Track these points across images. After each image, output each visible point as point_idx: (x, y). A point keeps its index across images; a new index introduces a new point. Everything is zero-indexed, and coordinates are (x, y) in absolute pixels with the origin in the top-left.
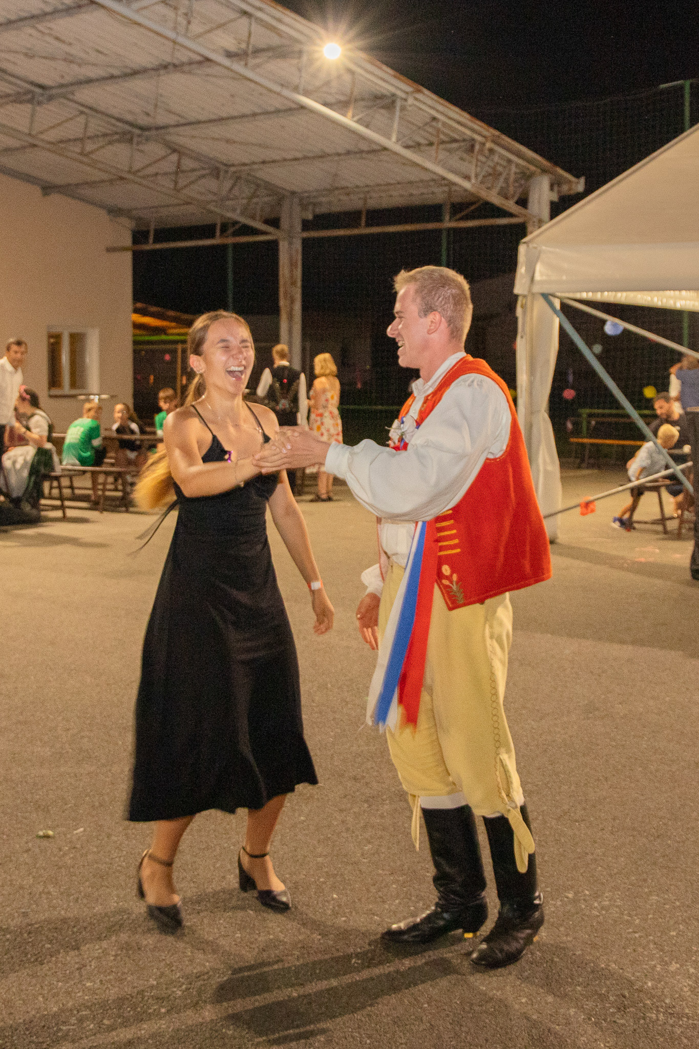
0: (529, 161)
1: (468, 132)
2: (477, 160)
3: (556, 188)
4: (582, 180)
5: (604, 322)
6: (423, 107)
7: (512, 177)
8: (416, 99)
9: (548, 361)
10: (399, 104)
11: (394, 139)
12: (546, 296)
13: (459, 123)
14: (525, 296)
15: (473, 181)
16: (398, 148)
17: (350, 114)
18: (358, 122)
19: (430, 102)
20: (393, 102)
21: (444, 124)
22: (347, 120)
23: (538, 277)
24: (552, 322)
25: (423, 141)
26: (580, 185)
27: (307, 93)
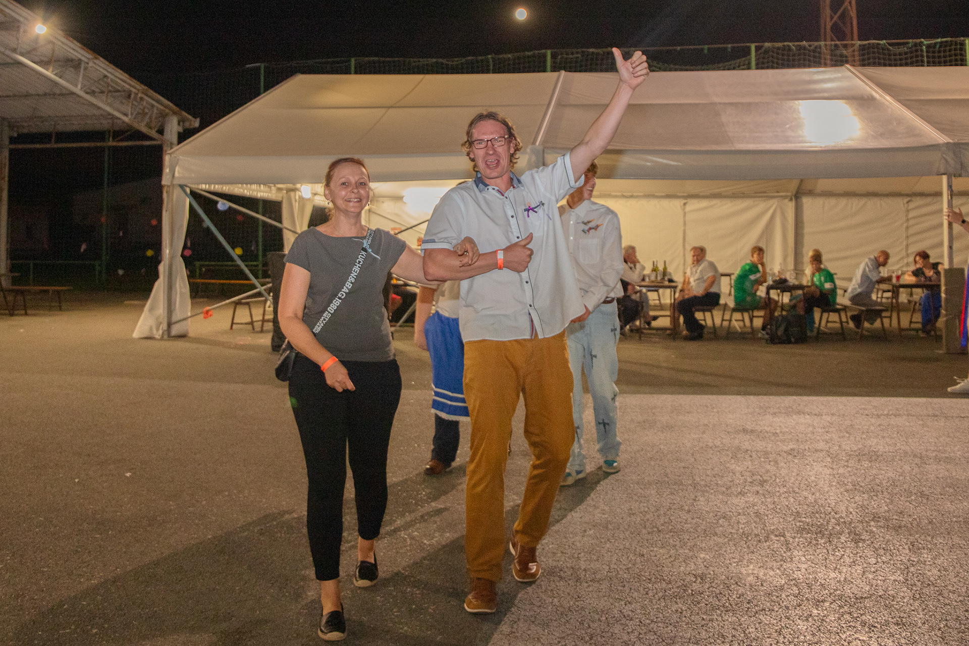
0: (166, 107)
1: (128, 86)
2: (133, 104)
3: (181, 123)
4: (198, 120)
5: (217, 202)
6: (98, 68)
7: (154, 115)
8: (95, 63)
9: (182, 226)
10: (83, 66)
11: (79, 86)
12: (182, 187)
13: (121, 80)
14: (168, 186)
15: (130, 116)
16: (82, 94)
17: (51, 69)
18: (56, 75)
19: (102, 65)
20: (80, 64)
21: (112, 80)
22: (49, 73)
23: (177, 174)
24: (185, 202)
25: (97, 90)
26: (196, 123)
27: (22, 55)
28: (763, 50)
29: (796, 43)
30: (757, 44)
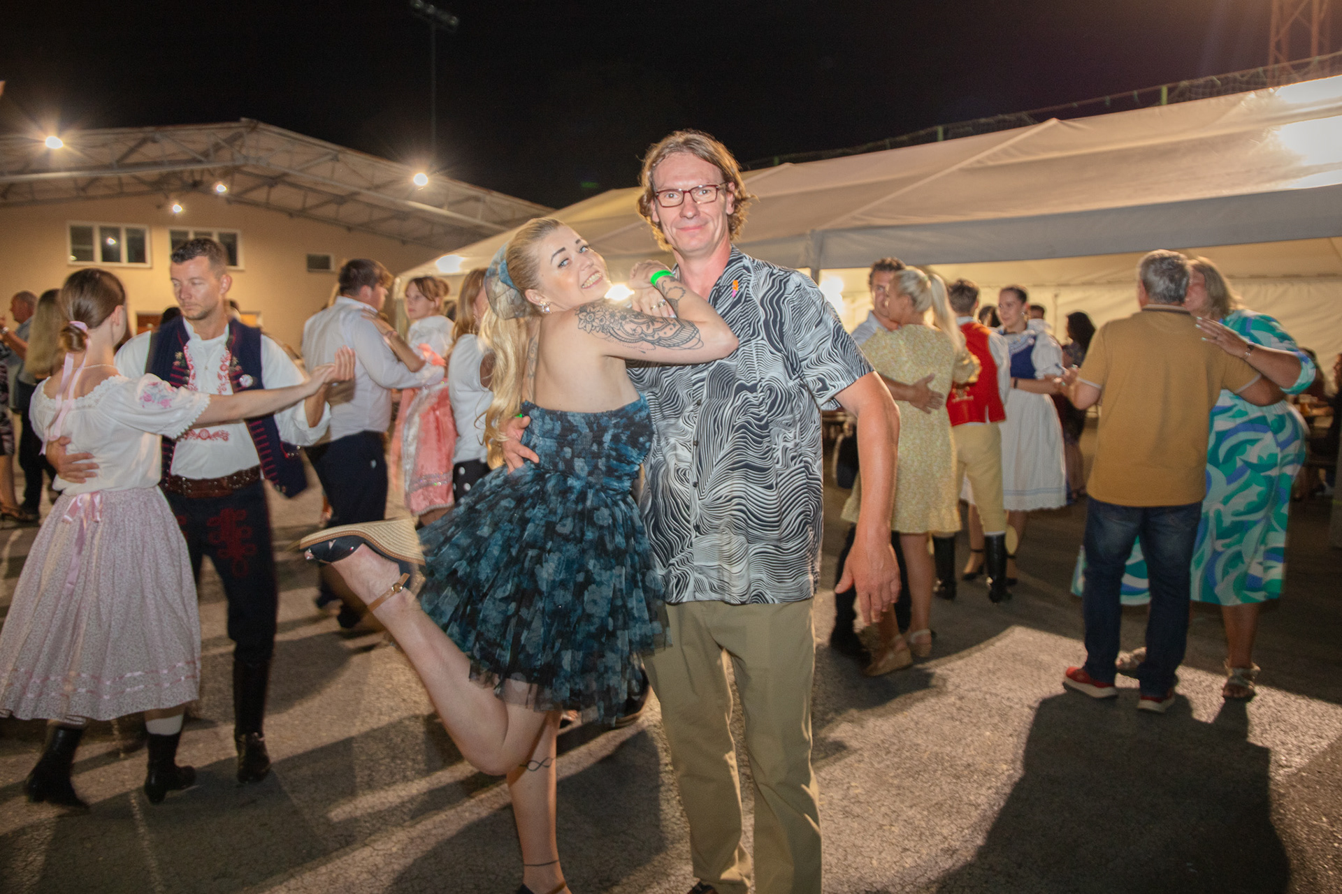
28: (1177, 92)
29: (1222, 76)
30: (1170, 85)
